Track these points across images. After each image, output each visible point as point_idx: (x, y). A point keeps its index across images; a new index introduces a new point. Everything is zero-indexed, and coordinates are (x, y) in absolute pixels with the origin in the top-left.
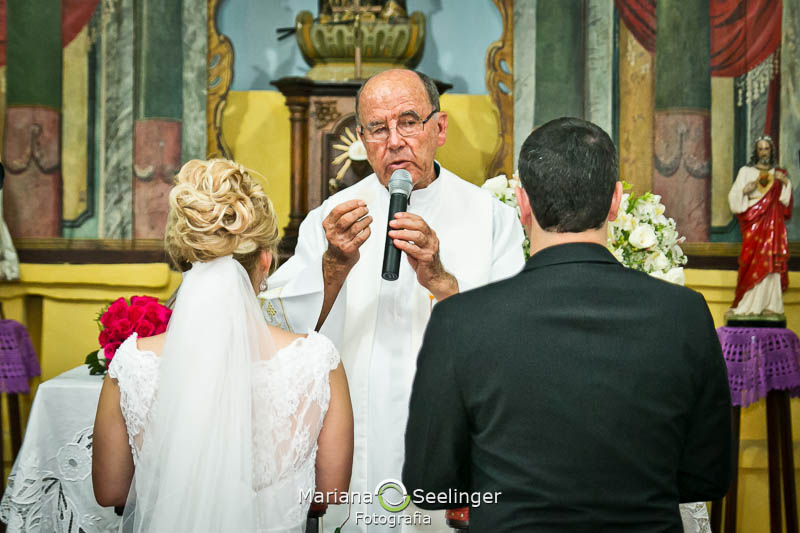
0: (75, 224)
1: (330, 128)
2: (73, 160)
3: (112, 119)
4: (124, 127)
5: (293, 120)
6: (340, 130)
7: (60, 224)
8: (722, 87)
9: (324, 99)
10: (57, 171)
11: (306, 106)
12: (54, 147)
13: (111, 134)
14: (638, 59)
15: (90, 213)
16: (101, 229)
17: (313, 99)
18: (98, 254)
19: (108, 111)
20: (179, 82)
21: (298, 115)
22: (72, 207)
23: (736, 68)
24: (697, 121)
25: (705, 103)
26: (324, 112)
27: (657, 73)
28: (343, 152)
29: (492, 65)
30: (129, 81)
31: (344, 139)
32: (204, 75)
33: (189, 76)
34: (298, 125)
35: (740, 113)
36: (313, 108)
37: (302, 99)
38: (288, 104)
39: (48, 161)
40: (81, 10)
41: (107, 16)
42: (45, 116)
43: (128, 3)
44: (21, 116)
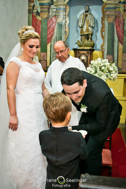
1: (79, 55)
2: (48, 59)
5: (75, 54)
6: (81, 55)
7: (47, 67)
9: (79, 51)
10: (46, 61)
11: (76, 52)
12: (46, 58)
13: (53, 56)
14: (121, 46)
17: (77, 51)
19: (53, 53)
21: (75, 53)
26: (79, 53)
27: (123, 48)
28: (81, 58)
29: (102, 47)
31: (81, 56)
34: (75, 55)
36: (77, 52)
37: (76, 51)
38: (74, 52)
39: (45, 59)
40: (49, 40)
41: (52, 41)
42: (45, 54)
43: (55, 39)
44: (42, 54)
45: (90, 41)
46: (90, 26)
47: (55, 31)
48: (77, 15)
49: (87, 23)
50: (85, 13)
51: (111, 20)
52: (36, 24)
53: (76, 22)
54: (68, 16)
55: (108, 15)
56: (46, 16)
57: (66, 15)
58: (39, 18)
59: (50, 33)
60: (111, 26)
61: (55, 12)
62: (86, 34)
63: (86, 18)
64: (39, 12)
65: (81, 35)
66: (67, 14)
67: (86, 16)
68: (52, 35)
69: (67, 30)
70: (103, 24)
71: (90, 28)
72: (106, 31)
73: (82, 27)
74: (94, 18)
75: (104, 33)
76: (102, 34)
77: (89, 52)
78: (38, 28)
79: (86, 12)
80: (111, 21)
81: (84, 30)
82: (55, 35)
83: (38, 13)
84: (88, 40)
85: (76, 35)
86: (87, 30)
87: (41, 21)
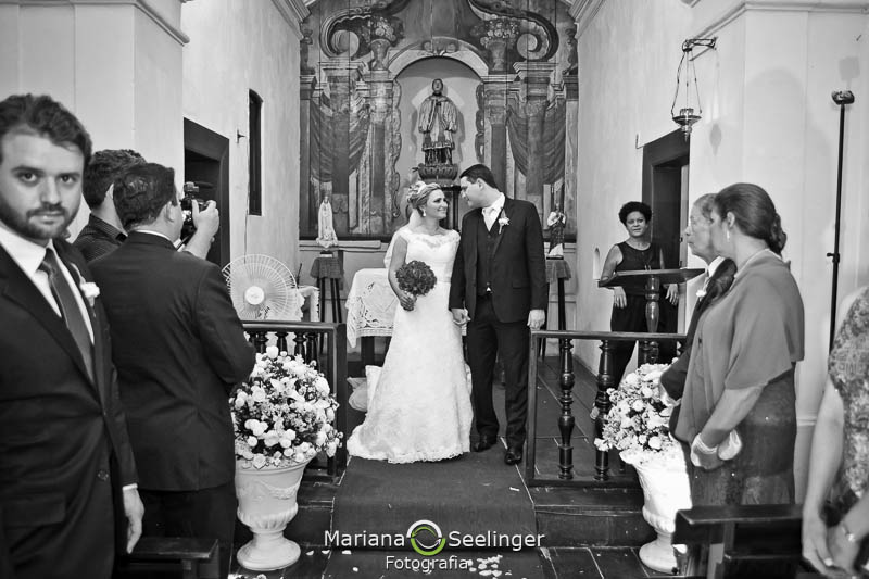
0: (353, 229)
2: (352, 209)
3: (363, 197)
4: (367, 200)
7: (348, 229)
8: (547, 187)
10: (347, 213)
12: (347, 206)
13: (363, 201)
14: (522, 179)
15: (357, 225)
16: (360, 230)
18: (359, 238)
19: (362, 195)
20: (384, 186)
22: (352, 223)
23: (551, 181)
24: (539, 198)
25: (542, 192)
27: (527, 183)
30: (368, 186)
32: (391, 183)
33: (386, 184)
35: (552, 195)
39: (345, 210)
40: (354, 164)
41: (362, 167)
42: (344, 197)
43: (368, 162)
44: (337, 197)
45: (448, 166)
46: (447, 129)
47: (368, 141)
48: (411, 99)
49: (441, 123)
50: (434, 98)
51: (499, 118)
52: (320, 126)
53: (410, 117)
54: (397, 107)
55: (491, 107)
56: (345, 106)
57: (392, 107)
58: (326, 111)
59: (356, 147)
60: (499, 132)
61: (366, 98)
62: (438, 149)
63: (436, 110)
64: (328, 95)
65: (427, 151)
66: (395, 103)
67: (439, 104)
68: (360, 154)
69: (396, 140)
70: (480, 128)
71: (446, 133)
72: (489, 145)
73: (428, 132)
74: (456, 109)
75: (482, 147)
76: (478, 149)
77: (452, 193)
78: (325, 134)
79: (435, 94)
80: (499, 122)
81: (434, 138)
82: (368, 153)
83: (324, 100)
84: (444, 161)
85: (410, 148)
86: (442, 139)
87: (332, 118)
